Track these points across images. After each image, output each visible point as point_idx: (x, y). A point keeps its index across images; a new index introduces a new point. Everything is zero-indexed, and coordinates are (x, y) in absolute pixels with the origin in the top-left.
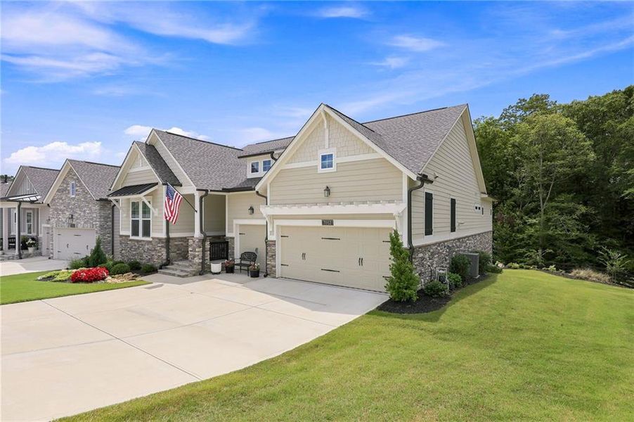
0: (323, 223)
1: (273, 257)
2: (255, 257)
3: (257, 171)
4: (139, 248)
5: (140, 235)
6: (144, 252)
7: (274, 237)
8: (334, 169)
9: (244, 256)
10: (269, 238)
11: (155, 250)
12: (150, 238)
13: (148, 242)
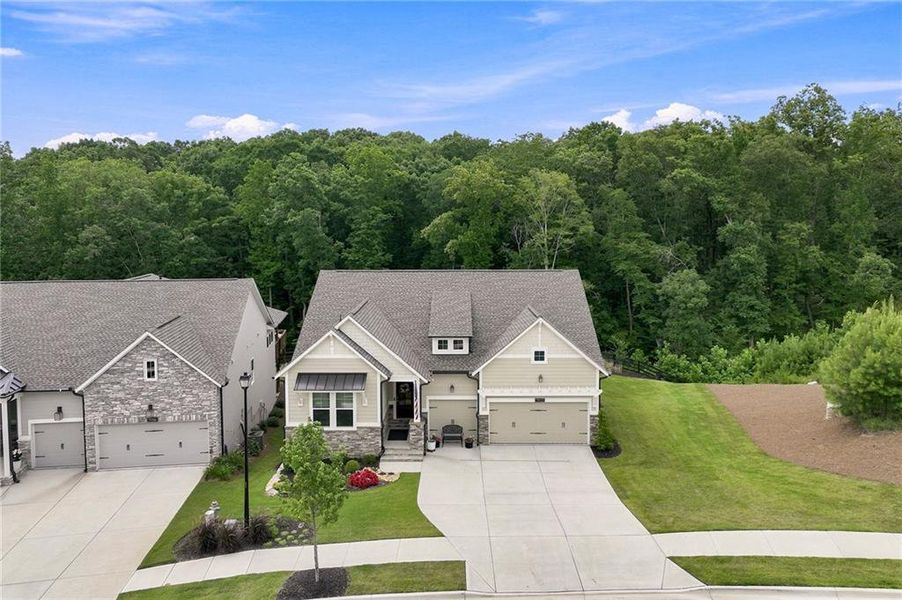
0: (536, 401)
1: (486, 428)
2: (459, 429)
3: (446, 348)
4: (330, 439)
5: (333, 425)
6: (342, 442)
7: (487, 413)
8: (545, 361)
9: (446, 429)
10: (481, 413)
11: (363, 439)
12: (354, 428)
13: (349, 432)
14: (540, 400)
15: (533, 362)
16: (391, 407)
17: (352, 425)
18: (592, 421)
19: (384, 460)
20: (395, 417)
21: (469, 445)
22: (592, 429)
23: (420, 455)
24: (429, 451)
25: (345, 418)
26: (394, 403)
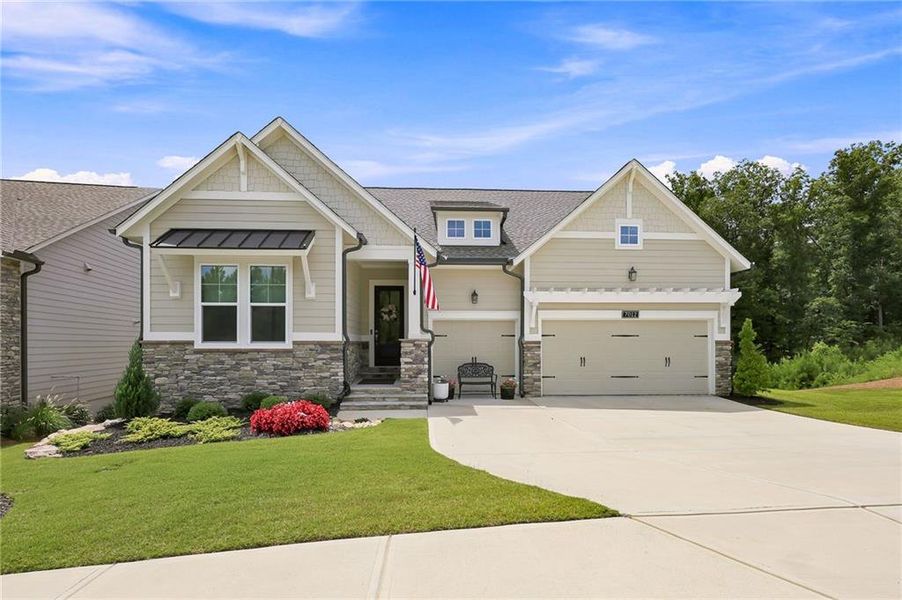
0: (624, 315)
1: (536, 366)
2: (488, 370)
3: (461, 234)
4: (236, 367)
5: (244, 340)
6: (261, 373)
7: (538, 337)
8: (639, 246)
9: (463, 370)
10: (528, 337)
11: (305, 366)
12: (287, 345)
13: (276, 353)
14: (630, 314)
15: (619, 245)
16: (365, 346)
17: (282, 339)
18: (719, 352)
19: (348, 408)
20: (372, 363)
21: (507, 394)
22: (720, 366)
23: (421, 399)
24: (437, 400)
25: (270, 324)
26: (370, 339)
